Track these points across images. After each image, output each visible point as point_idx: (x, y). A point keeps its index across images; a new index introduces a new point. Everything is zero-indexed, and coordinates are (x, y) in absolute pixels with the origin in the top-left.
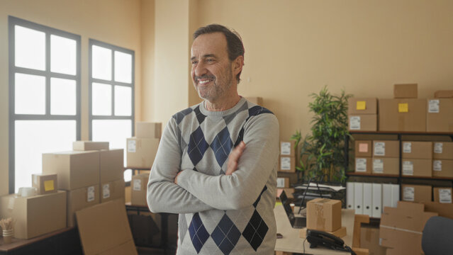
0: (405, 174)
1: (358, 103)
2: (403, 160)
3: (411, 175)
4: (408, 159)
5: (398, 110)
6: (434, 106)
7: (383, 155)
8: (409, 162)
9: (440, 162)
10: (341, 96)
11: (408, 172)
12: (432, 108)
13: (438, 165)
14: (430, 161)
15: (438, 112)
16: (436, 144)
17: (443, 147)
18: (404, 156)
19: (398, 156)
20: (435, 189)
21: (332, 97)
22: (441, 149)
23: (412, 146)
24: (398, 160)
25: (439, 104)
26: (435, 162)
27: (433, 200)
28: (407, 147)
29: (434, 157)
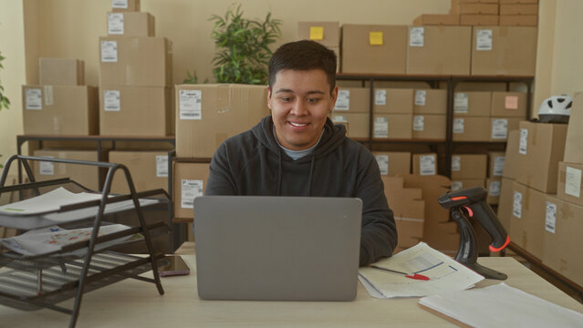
0: (377, 136)
1: (312, 29)
2: (374, 115)
3: (386, 137)
4: (382, 114)
5: (369, 42)
6: (417, 37)
7: (347, 109)
8: (382, 119)
9: (422, 118)
10: (264, 20)
11: (381, 133)
12: (415, 40)
13: (420, 123)
14: (410, 116)
15: (421, 45)
16: (418, 92)
17: (427, 96)
18: (376, 110)
19: (368, 110)
20: (415, 156)
21: (249, 22)
22: (423, 99)
23: (386, 96)
24: (367, 116)
25: (424, 34)
26: (416, 117)
27: (411, 172)
28: (381, 96)
29: (416, 111)
